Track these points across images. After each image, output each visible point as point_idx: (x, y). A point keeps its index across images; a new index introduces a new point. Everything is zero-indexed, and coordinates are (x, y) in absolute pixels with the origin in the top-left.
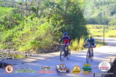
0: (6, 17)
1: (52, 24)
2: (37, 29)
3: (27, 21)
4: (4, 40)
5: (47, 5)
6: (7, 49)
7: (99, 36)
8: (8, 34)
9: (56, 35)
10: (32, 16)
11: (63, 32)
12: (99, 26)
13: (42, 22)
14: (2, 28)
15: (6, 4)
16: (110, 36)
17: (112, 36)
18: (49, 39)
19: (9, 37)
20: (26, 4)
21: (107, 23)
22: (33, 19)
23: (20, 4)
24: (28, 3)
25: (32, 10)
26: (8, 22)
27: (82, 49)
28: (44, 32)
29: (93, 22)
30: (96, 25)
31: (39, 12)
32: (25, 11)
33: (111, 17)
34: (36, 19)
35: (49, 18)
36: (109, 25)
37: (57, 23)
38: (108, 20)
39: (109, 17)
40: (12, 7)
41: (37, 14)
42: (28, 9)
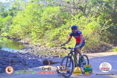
0: (54, 16)
1: (100, 23)
2: (84, 28)
3: (74, 19)
4: (51, 39)
5: (95, 4)
6: (54, 47)
8: (55, 33)
10: (79, 15)
13: (90, 21)
14: (50, 27)
15: (54, 3)
18: (96, 39)
19: (57, 36)
20: (74, 3)
22: (81, 18)
23: (68, 3)
24: (75, 2)
25: (79, 9)
26: (56, 21)
28: (91, 31)
31: (87, 10)
32: (72, 10)
34: (83, 18)
35: (96, 17)
37: (105, 22)
40: (60, 6)
41: (84, 13)
42: (75, 8)
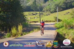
7: (35, 22)
12: (34, 13)
27: (22, 35)
30: (32, 12)
33: (45, 4)
36: (44, 11)
38: (42, 7)
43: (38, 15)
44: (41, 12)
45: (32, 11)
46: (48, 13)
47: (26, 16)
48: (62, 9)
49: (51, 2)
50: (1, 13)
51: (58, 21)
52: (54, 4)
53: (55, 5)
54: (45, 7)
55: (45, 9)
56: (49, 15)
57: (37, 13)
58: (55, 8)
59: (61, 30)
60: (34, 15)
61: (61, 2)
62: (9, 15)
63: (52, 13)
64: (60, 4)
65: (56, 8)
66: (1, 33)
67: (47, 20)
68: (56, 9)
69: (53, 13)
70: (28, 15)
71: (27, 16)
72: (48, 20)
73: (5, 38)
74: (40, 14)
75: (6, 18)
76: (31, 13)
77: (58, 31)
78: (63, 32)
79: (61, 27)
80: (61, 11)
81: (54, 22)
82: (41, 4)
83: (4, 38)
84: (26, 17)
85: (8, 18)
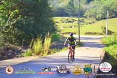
9: (9, 33)
11: (19, 28)
12: (70, 19)
16: (86, 33)
17: (89, 33)
21: (81, 14)
29: (62, 13)
30: (67, 18)
33: (87, 6)
36: (85, 17)
38: (83, 10)
39: (84, 6)
43: (75, 23)
44: (80, 19)
45: (67, 15)
46: (92, 19)
47: (56, 24)
48: (114, 15)
49: (97, 3)
50: (18, 17)
51: (108, 34)
52: (102, 6)
53: (105, 8)
54: (87, 11)
55: (88, 13)
56: (93, 23)
57: (74, 20)
58: (104, 13)
59: (111, 47)
60: (70, 22)
61: (113, 3)
62: (31, 20)
63: (98, 20)
64: (112, 6)
65: (106, 12)
66: (17, 48)
67: (89, 31)
68: (104, 15)
69: (101, 20)
70: (61, 22)
71: (59, 24)
72: (91, 32)
73: (23, 56)
74: (79, 20)
75: (26, 25)
76: (65, 19)
77: (107, 49)
78: (115, 51)
79: (112, 44)
80: (113, 17)
81: (101, 34)
82: (82, 6)
83: (21, 57)
84: (56, 26)
85: (29, 26)
